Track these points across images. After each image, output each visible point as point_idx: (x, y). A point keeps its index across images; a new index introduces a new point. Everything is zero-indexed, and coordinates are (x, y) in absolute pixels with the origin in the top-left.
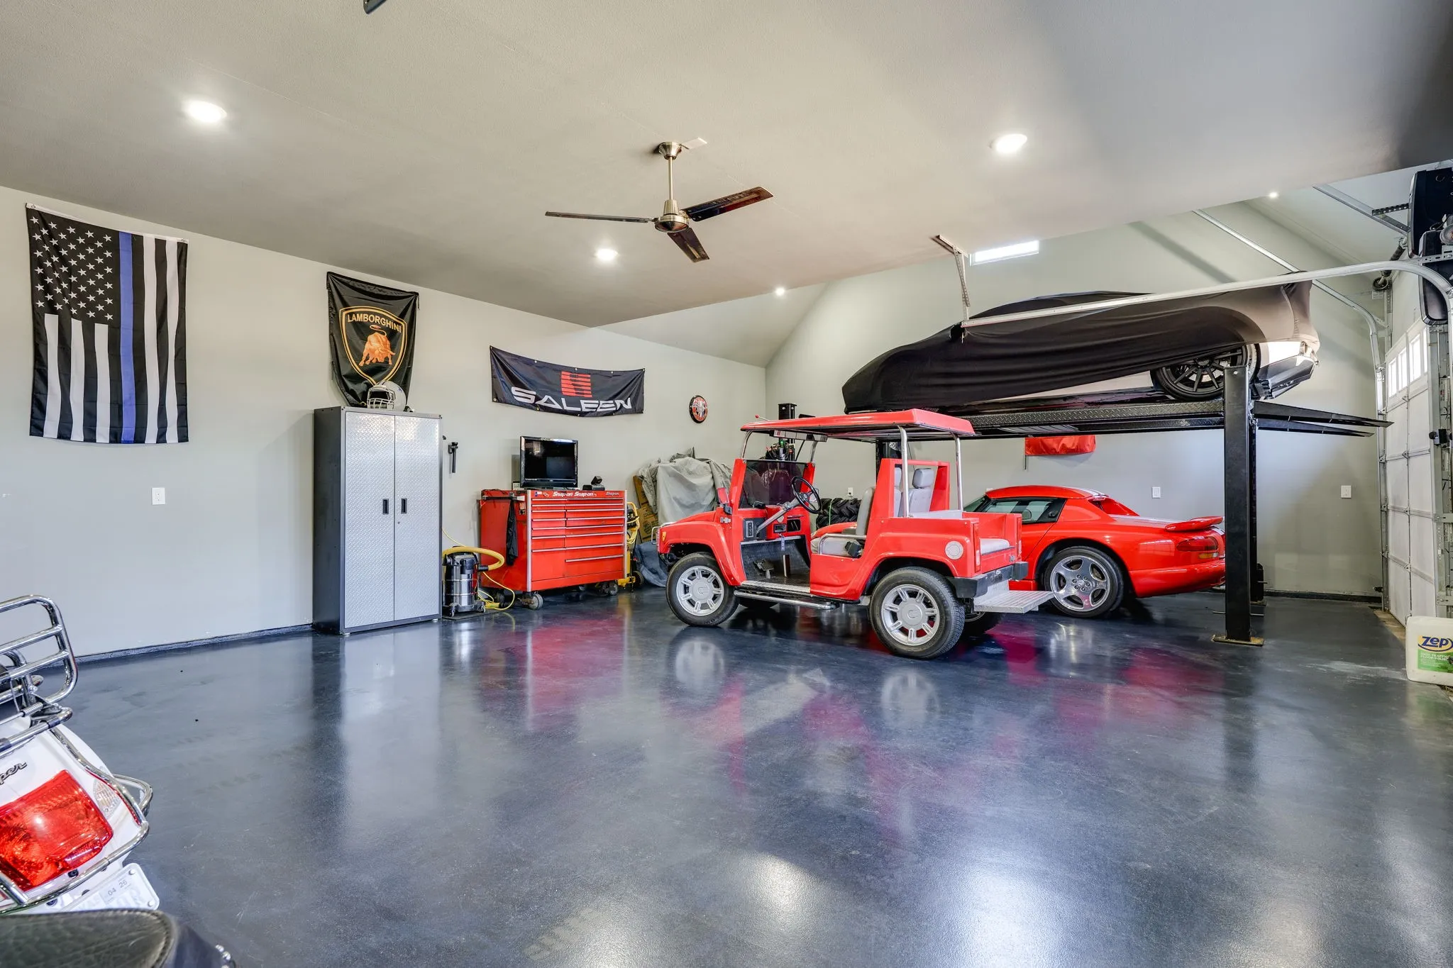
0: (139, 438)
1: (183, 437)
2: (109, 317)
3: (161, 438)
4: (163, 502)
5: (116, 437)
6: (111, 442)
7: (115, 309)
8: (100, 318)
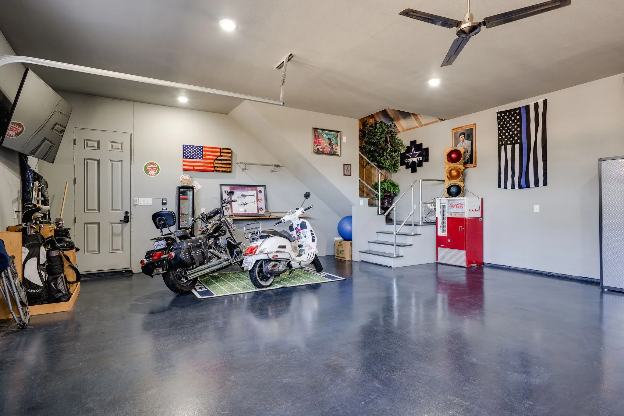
0: (528, 186)
1: (545, 184)
2: (519, 141)
3: (537, 185)
4: (538, 211)
5: (520, 187)
6: (519, 188)
7: (520, 138)
8: (516, 143)
